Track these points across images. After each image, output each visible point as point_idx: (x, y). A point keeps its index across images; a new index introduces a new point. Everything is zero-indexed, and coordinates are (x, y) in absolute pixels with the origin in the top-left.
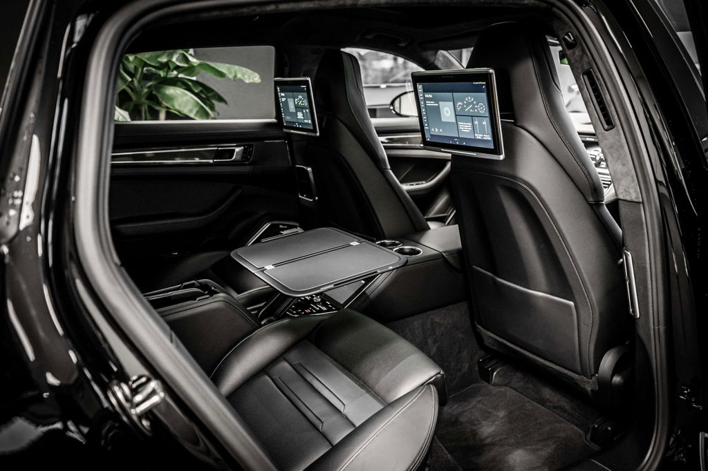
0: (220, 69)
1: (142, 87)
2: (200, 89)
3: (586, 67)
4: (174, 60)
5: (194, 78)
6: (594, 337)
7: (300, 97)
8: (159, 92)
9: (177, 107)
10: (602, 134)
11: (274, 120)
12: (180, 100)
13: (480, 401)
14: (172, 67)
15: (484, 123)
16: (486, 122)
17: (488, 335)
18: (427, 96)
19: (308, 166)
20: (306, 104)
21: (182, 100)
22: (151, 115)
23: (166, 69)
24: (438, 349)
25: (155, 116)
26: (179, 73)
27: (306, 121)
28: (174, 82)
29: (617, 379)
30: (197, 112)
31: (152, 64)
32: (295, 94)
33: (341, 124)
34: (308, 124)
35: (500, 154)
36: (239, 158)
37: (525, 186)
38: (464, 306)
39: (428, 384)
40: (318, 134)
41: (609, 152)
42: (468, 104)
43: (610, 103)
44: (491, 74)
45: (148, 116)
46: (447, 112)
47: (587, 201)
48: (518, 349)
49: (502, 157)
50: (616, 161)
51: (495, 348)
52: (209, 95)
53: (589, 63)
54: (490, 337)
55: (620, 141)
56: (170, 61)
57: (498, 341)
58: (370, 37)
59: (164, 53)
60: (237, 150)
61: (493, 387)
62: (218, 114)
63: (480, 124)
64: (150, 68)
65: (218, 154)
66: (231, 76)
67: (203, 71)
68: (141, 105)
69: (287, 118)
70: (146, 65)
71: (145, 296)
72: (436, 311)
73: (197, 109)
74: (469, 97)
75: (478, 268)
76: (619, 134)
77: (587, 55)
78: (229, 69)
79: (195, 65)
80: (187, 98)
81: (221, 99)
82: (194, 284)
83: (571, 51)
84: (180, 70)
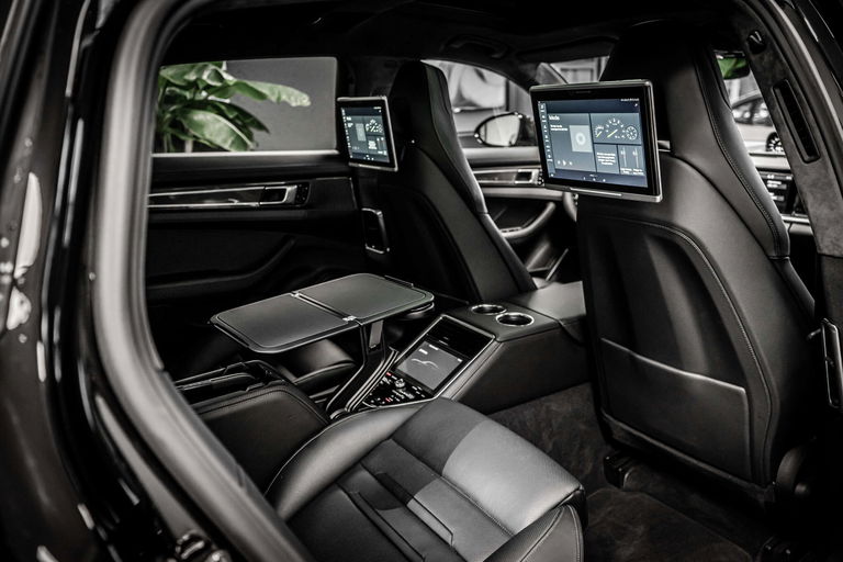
0: (260, 89)
1: (164, 112)
2: (236, 114)
3: (779, 77)
4: (205, 77)
5: (227, 101)
6: (772, 433)
7: (373, 121)
8: (185, 118)
9: (208, 136)
10: (801, 166)
11: (336, 152)
12: (211, 127)
13: (610, 513)
14: (201, 86)
15: (635, 153)
16: (638, 153)
17: (620, 427)
18: (551, 118)
19: (377, 209)
20: (380, 130)
21: (214, 127)
22: (175, 145)
23: (193, 90)
24: (554, 444)
25: (180, 147)
26: (209, 94)
27: (380, 152)
28: (204, 105)
29: (801, 489)
30: (233, 143)
31: (177, 82)
32: (366, 117)
33: (424, 156)
34: (383, 156)
35: (656, 195)
36: (292, 200)
37: (685, 237)
38: (586, 389)
39: (565, 504)
40: (396, 169)
41: (811, 192)
42: (612, 128)
43: (814, 125)
44: (646, 87)
45: (172, 148)
46: (580, 138)
47: (768, 257)
48: (662, 446)
49: (659, 199)
50: (820, 205)
51: (628, 443)
52: (248, 121)
53: (784, 72)
54: (623, 429)
55: (826, 176)
56: (199, 79)
57: (634, 436)
58: (456, 46)
59: (193, 67)
60: (289, 189)
61: (624, 493)
62: (257, 145)
63: (629, 154)
64: (173, 88)
65: (266, 195)
66: (274, 99)
67: (238, 92)
68: (163, 135)
69: (353, 149)
70: (169, 84)
71: (177, 385)
72: (551, 397)
73: (232, 138)
74: (615, 119)
75: (610, 342)
76: (826, 168)
77: (781, 61)
78: (271, 90)
79: (231, 84)
80: (221, 125)
81: (261, 127)
82: (241, 366)
83: (758, 56)
84: (212, 90)
